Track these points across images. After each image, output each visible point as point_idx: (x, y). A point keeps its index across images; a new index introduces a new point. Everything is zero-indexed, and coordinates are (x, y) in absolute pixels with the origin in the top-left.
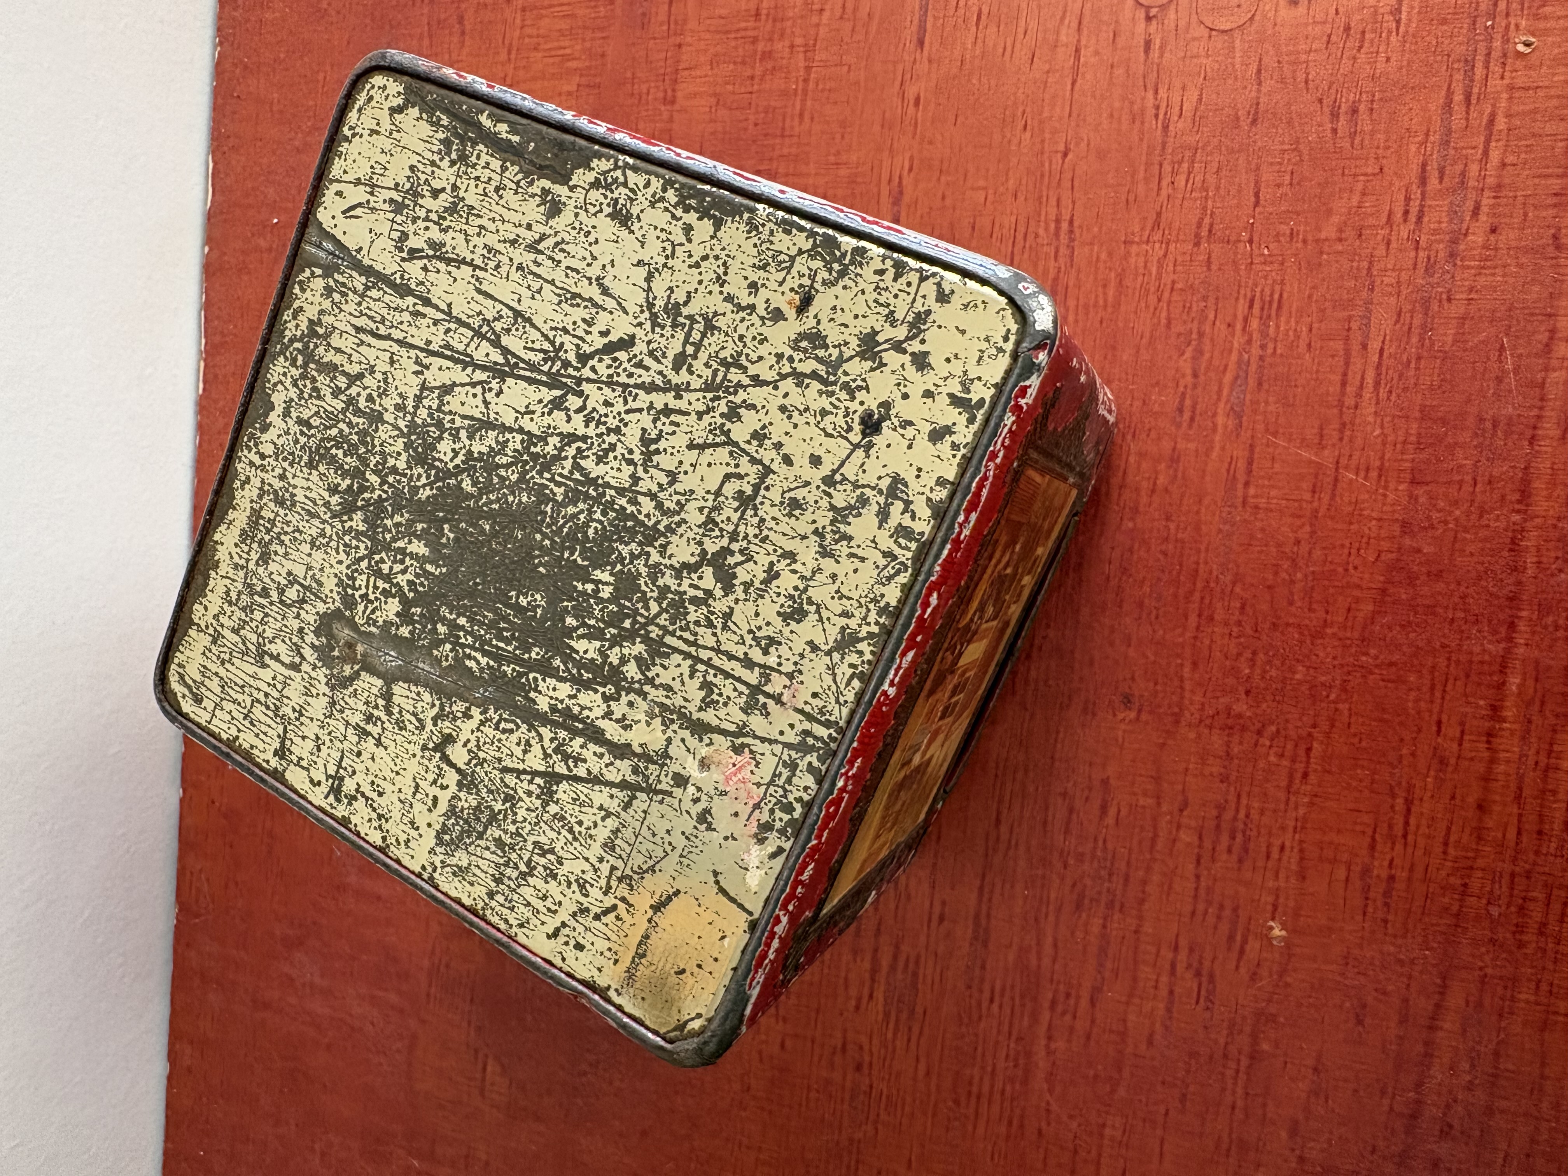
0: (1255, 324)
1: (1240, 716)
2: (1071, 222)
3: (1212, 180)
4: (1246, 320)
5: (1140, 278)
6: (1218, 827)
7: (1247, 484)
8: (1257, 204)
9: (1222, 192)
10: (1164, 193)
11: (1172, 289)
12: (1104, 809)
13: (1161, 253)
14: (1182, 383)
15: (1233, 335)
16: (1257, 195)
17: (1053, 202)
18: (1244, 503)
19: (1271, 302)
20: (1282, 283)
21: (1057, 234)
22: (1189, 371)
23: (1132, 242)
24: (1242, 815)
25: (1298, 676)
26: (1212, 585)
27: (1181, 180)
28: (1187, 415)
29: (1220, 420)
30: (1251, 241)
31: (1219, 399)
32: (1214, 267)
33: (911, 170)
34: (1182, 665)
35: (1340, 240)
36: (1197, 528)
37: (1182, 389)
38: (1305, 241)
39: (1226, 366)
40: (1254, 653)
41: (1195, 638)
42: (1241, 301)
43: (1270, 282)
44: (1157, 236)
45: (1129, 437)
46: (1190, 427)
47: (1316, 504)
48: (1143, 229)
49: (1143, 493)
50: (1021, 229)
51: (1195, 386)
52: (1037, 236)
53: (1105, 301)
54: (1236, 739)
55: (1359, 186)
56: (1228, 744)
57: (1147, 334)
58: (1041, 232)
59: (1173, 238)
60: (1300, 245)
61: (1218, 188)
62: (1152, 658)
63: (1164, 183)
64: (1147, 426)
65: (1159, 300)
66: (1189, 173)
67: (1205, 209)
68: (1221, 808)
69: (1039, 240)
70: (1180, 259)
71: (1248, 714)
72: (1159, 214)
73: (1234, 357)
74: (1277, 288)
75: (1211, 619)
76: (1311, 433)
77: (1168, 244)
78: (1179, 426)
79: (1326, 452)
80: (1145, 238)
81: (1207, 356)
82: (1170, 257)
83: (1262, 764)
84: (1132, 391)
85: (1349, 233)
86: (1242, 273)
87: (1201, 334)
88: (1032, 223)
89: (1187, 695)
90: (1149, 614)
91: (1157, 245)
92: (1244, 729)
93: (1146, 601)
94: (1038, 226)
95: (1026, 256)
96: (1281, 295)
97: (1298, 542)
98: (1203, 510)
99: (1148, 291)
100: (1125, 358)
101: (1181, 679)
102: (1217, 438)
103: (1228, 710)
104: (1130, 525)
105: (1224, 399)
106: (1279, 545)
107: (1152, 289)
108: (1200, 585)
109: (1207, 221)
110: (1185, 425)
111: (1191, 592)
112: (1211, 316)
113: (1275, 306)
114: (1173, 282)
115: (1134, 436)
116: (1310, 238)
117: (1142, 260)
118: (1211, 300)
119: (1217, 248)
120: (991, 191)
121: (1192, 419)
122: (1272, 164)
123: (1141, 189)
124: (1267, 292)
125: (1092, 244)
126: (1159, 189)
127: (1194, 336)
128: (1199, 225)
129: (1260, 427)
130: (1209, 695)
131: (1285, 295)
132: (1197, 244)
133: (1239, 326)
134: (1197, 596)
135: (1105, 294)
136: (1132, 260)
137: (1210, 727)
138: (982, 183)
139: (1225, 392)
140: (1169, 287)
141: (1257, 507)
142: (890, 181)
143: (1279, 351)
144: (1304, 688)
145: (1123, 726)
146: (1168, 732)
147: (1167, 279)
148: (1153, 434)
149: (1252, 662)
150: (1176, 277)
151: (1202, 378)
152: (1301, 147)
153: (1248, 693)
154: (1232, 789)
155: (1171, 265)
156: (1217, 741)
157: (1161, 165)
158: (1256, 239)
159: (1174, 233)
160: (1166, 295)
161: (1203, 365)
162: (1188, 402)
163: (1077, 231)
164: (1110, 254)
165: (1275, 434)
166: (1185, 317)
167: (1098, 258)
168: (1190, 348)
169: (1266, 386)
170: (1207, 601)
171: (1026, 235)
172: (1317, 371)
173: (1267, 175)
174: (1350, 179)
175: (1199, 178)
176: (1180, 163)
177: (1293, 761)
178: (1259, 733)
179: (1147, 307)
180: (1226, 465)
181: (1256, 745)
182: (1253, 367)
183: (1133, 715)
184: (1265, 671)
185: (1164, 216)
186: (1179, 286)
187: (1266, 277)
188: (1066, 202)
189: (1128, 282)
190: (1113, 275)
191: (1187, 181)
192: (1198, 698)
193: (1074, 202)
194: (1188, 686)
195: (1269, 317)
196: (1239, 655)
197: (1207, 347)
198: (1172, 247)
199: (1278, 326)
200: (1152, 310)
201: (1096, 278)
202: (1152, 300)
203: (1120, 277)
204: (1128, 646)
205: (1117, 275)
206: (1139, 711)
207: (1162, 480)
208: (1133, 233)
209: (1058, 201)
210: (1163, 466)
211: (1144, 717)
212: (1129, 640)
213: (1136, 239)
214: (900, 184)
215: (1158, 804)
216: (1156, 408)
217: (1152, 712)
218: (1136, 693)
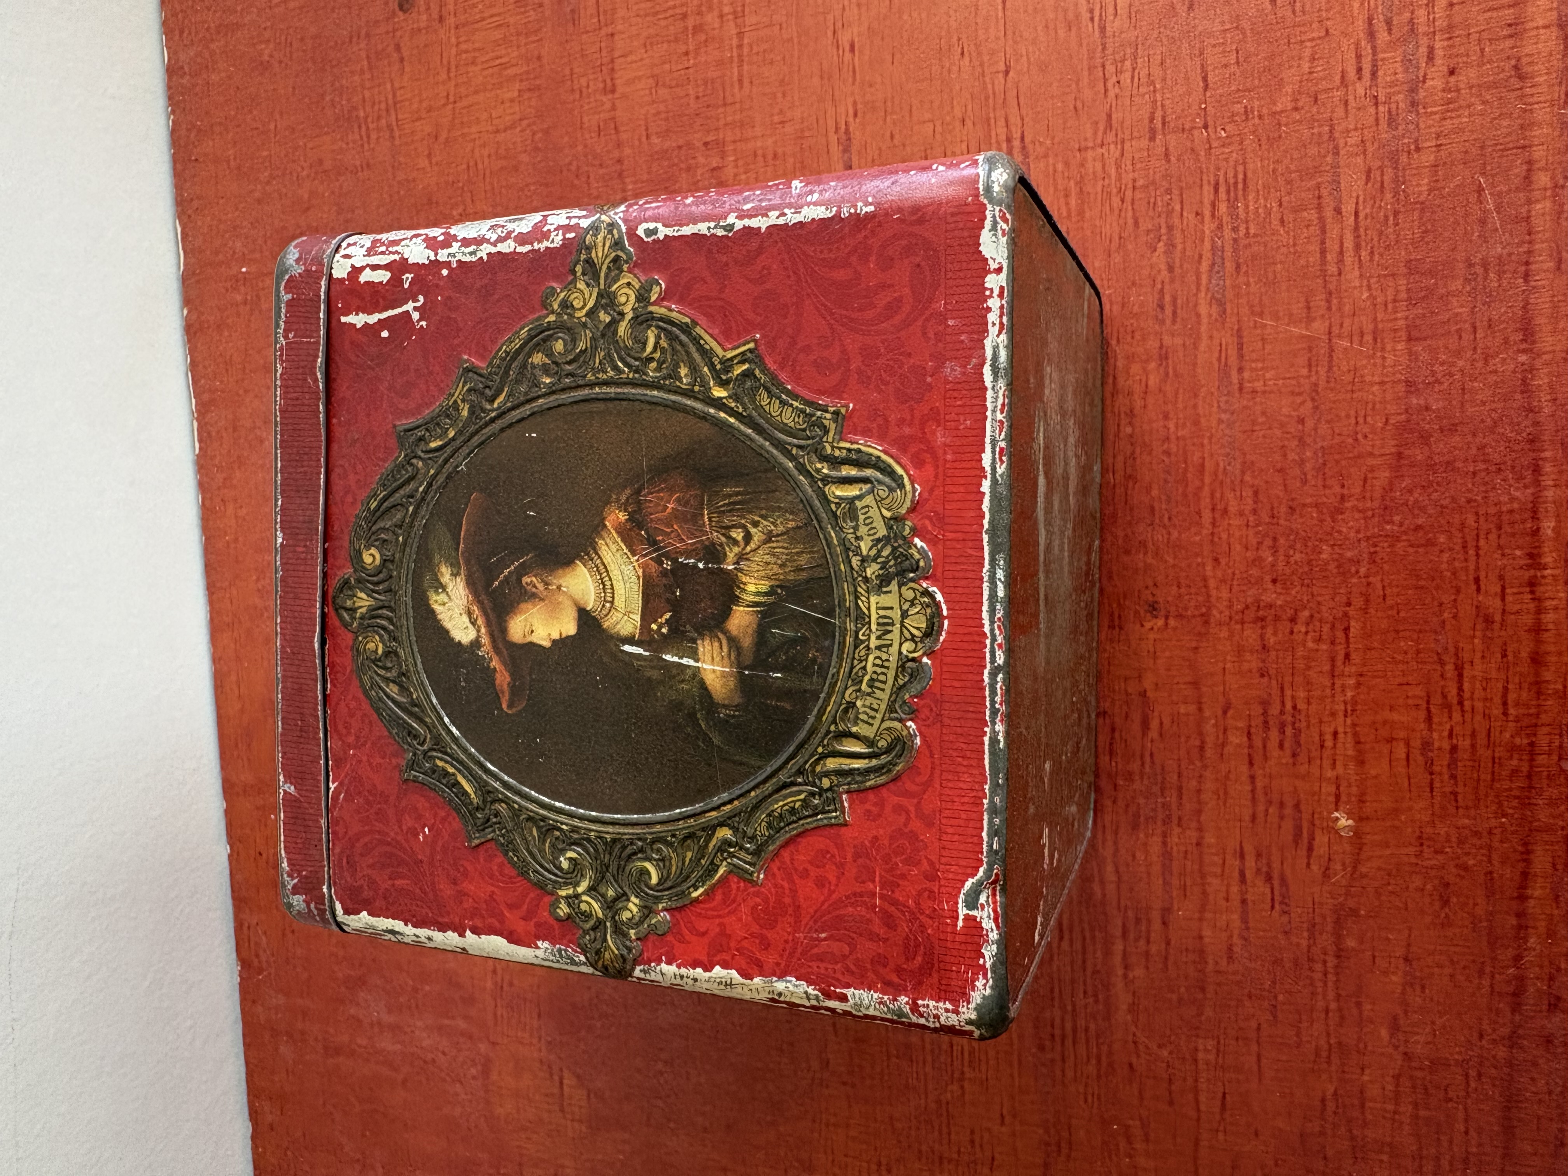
0: (1223, 208)
1: (1270, 606)
2: (1022, 138)
3: (1157, 72)
4: (1213, 205)
5: (1100, 183)
6: (1266, 722)
7: (1241, 370)
8: (1206, 87)
9: (1169, 82)
10: (1111, 93)
11: (1134, 188)
12: (1146, 723)
13: (1118, 153)
14: (1159, 279)
15: (1202, 222)
16: (1205, 79)
17: (1001, 123)
18: (1241, 389)
19: (1236, 183)
20: (1244, 163)
22: (1163, 267)
23: (1087, 148)
24: (1289, 706)
25: (1324, 556)
26: (1221, 477)
27: (1126, 78)
28: (1168, 310)
29: (1203, 310)
30: (1206, 127)
31: (1198, 289)
32: (1173, 159)
33: (855, 115)
34: (1204, 564)
35: (1296, 109)
36: (1196, 423)
37: (1159, 286)
38: (1260, 117)
39: (1201, 256)
40: (1275, 539)
41: (1212, 534)
42: (1206, 188)
43: (1232, 163)
44: (1111, 137)
45: (1115, 344)
46: (1174, 321)
47: (1313, 379)
48: (1095, 133)
49: (1136, 396)
51: (1172, 281)
53: (1069, 211)
54: (1269, 630)
55: (1307, 53)
56: (1262, 637)
57: (1116, 238)
59: (1127, 136)
60: (1257, 121)
61: (1164, 80)
62: (1171, 561)
63: (1110, 84)
64: (1130, 328)
65: (1123, 201)
66: (1134, 69)
67: (1155, 102)
68: (1265, 704)
70: (1137, 156)
71: (1279, 603)
72: (1109, 116)
73: (1207, 245)
74: (1240, 168)
75: (1225, 511)
76: (1297, 308)
77: (1123, 142)
78: (1162, 322)
79: (1316, 325)
80: (1099, 141)
81: (1180, 247)
82: (1128, 155)
83: (1300, 652)
84: (1109, 295)
85: (1304, 100)
86: (1202, 159)
87: (1170, 228)
89: (1214, 593)
90: (1162, 518)
91: (1112, 147)
92: (1277, 618)
93: (1157, 505)
96: (1245, 175)
97: (1301, 421)
98: (1200, 403)
99: (1110, 194)
100: (1097, 264)
101: (1205, 579)
102: (1203, 328)
103: (1258, 601)
104: (1129, 430)
105: (1203, 289)
106: (1282, 425)
107: (1115, 191)
108: (1207, 480)
109: (1159, 114)
110: (1168, 322)
111: (1200, 488)
112: (1178, 207)
113: (1240, 186)
114: (1134, 181)
115: (1118, 341)
116: (1265, 111)
117: (1098, 165)
118: (1176, 192)
119: (1172, 140)
120: (938, 123)
121: (1174, 313)
122: (1214, 46)
123: (1087, 94)
124: (1231, 174)
125: (1046, 156)
126: (1106, 91)
127: (1163, 231)
128: (1152, 120)
129: (1245, 310)
130: (1235, 589)
131: (1250, 175)
132: (1152, 138)
133: (1207, 213)
134: (1206, 491)
135: (1067, 204)
136: (1089, 165)
137: (1243, 623)
138: (928, 115)
139: (1204, 280)
140: (1130, 186)
141: (1254, 392)
142: (837, 129)
143: (1252, 231)
144: (1332, 566)
145: (1152, 635)
146: (1200, 634)
147: (1127, 178)
148: (1137, 336)
149: (1275, 550)
150: (1136, 175)
151: (1178, 271)
152: (1243, 24)
153: (1274, 581)
154: (1274, 682)
155: (1129, 163)
156: (1251, 635)
157: (1103, 66)
158: (1211, 123)
159: (1127, 133)
160: (1129, 194)
161: (1177, 260)
162: (1168, 298)
163: (1030, 147)
164: (1067, 164)
165: (1261, 314)
166: (1151, 213)
167: (1055, 171)
168: (1161, 244)
169: (1244, 269)
170: (1218, 495)
172: (1294, 245)
173: (1213, 58)
174: (1297, 47)
175: (1144, 73)
176: (1123, 61)
177: (1333, 643)
178: (1293, 620)
179: (1111, 210)
180: (1216, 355)
181: (1292, 632)
182: (1228, 254)
183: (1160, 622)
184: (1288, 556)
185: (1114, 116)
186: (1140, 183)
187: (1226, 160)
188: (1015, 119)
189: (1088, 188)
190: (1072, 183)
191: (1133, 77)
192: (1225, 594)
193: (1022, 119)
194: (1212, 583)
195: (1236, 199)
196: (1260, 543)
197: (1178, 239)
198: (1127, 145)
199: (1247, 207)
200: (1116, 212)
201: (1056, 189)
202: (1116, 202)
203: (1080, 183)
204: (1145, 553)
205: (1076, 184)
206: (1167, 618)
207: (1153, 381)
208: (1086, 139)
209: (1007, 121)
210: (1153, 365)
211: (1172, 622)
212: (1145, 547)
213: (1090, 144)
214: (847, 131)
215: (1200, 709)
216: (1136, 309)
217: (1180, 616)
218: (1161, 600)
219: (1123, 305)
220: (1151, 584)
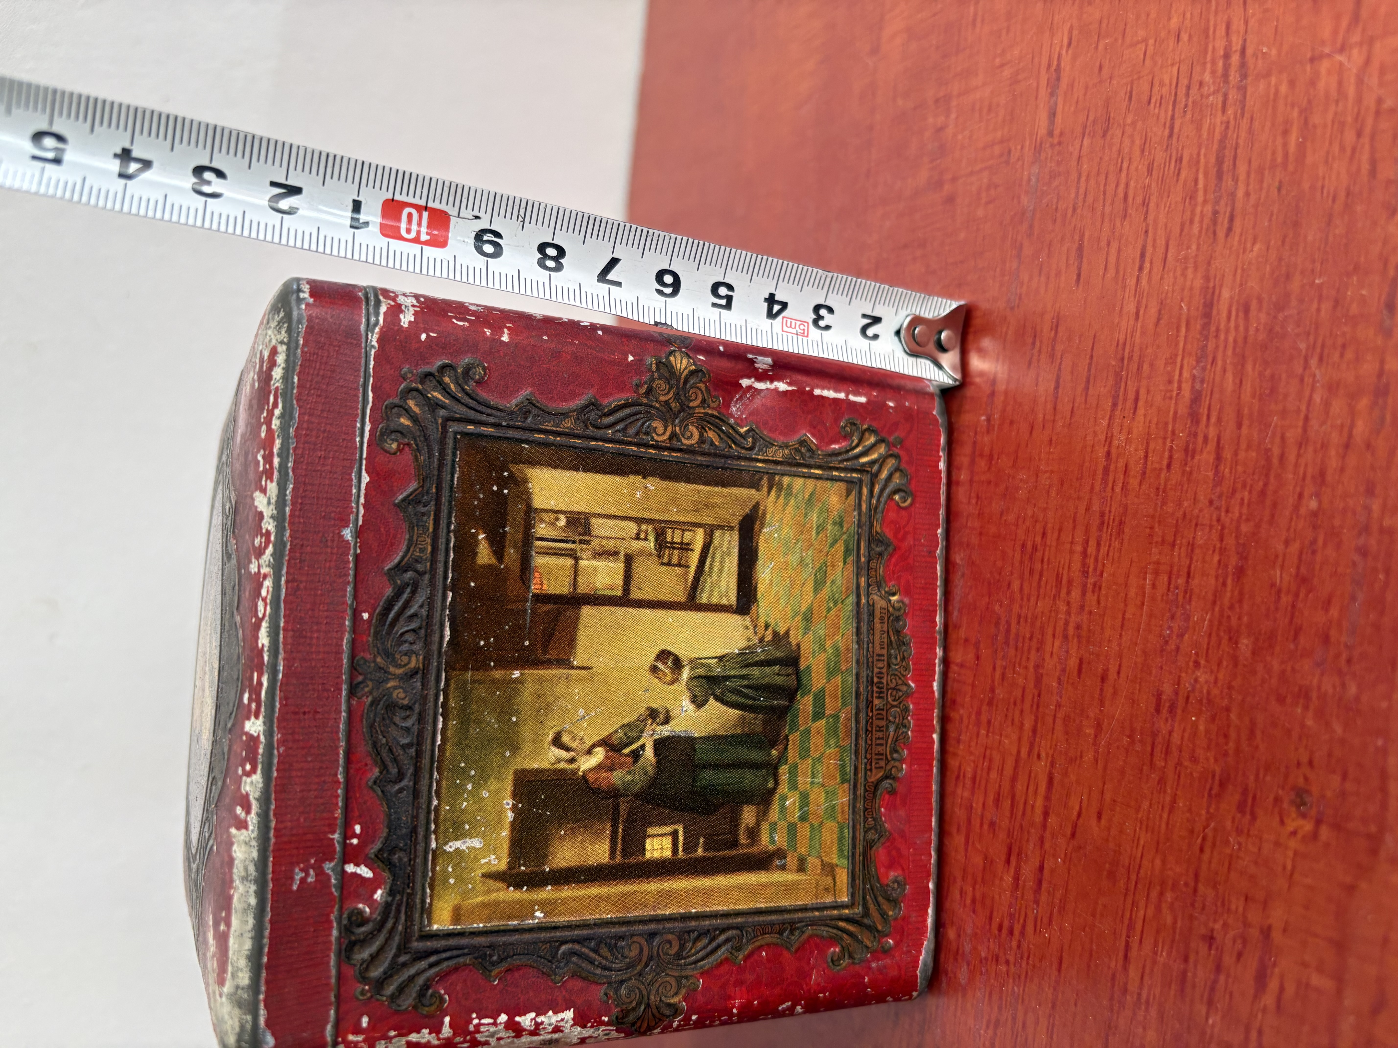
2: (1243, 51)
5: (1332, 108)
12: (1261, 979)
17: (1221, 31)
21: (1226, 75)
23: (1322, 56)
33: (1069, 44)
44: (1356, 37)
45: (1313, 362)
49: (1333, 453)
50: (1184, 81)
52: (1201, 84)
53: (1286, 156)
57: (1342, 194)
58: (1207, 77)
64: (1340, 341)
69: (1205, 90)
84: (1320, 287)
88: (1197, 68)
90: (1337, 656)
93: (1333, 633)
94: (1204, 70)
95: (1189, 116)
99: (1343, 124)
100: (1310, 238)
104: (1313, 504)
107: (1349, 119)
115: (1321, 359)
120: (1151, 42)
125: (1268, 75)
136: (1321, 85)
138: (1141, 33)
142: (1049, 66)
145: (1293, 844)
148: (1349, 355)
160: (1369, 122)
164: (1292, 83)
171: (1188, 88)
179: (1342, 149)
183: (1308, 826)
188: (1238, 24)
189: (1316, 119)
190: (1295, 113)
200: (1349, 152)
201: (1273, 124)
202: (1350, 136)
203: (1306, 112)
204: (1306, 708)
205: (1301, 112)
206: (1318, 822)
207: (1361, 428)
208: (1323, 43)
209: (1228, 27)
210: (1363, 403)
211: (1325, 832)
212: (1307, 697)
213: (1327, 50)
214: (1058, 69)
215: (1339, 992)
216: (1354, 309)
217: (1337, 827)
218: (1315, 789)
219: (1337, 303)
220: (1305, 759)
